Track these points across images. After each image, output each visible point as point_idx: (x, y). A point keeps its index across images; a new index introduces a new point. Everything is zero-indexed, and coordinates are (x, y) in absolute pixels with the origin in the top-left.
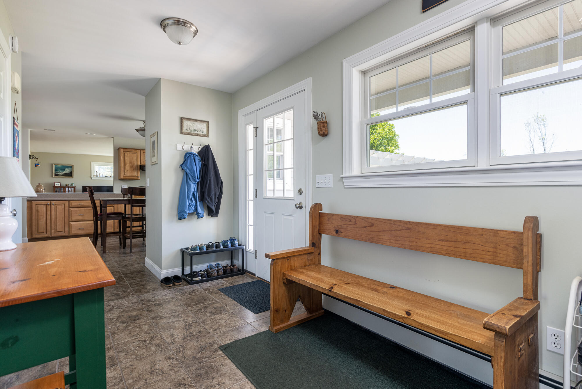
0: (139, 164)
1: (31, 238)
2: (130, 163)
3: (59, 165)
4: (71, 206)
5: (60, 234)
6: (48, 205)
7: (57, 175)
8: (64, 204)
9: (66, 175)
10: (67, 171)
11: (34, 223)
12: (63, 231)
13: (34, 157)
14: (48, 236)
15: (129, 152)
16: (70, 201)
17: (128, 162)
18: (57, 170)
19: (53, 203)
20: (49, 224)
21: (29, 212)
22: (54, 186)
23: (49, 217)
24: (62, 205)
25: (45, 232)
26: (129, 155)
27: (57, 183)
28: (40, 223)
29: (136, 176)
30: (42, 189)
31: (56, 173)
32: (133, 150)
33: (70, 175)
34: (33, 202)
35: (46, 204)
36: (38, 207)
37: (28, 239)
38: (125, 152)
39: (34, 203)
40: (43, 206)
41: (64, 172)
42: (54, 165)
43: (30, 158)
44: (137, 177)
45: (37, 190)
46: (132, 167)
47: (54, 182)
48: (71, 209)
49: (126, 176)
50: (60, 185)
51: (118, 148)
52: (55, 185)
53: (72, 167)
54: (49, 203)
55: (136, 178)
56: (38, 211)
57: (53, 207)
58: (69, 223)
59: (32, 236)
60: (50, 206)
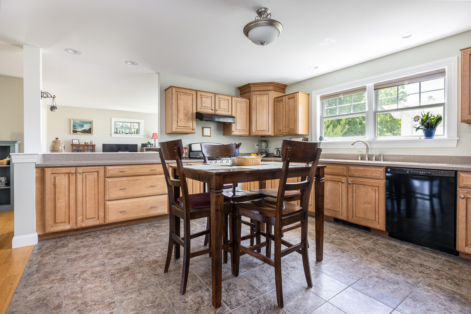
0: (195, 111)
1: (43, 233)
2: (185, 109)
3: (78, 121)
4: (108, 175)
5: (91, 223)
6: (72, 173)
7: (75, 132)
8: (98, 172)
9: (85, 132)
10: (86, 127)
11: (49, 206)
12: (96, 217)
13: (49, 96)
14: (71, 227)
15: (183, 94)
16: (106, 167)
17: (181, 108)
18: (75, 127)
19: (80, 170)
20: (73, 207)
21: (40, 188)
22: (72, 144)
23: (72, 195)
24: (94, 173)
25: (67, 221)
26: (182, 97)
27: (75, 141)
28: (58, 205)
29: (191, 128)
30: (60, 147)
31: (74, 130)
32: (188, 91)
33: (89, 131)
34: (46, 169)
35: (69, 173)
36: (55, 177)
37: (39, 236)
38: (178, 93)
39: (48, 171)
40: (63, 175)
41: (83, 129)
42: (72, 120)
43: (42, 96)
44: (193, 130)
45: (53, 148)
46: (186, 115)
47: (72, 140)
48: (108, 180)
49: (179, 127)
50: (78, 143)
51: (165, 89)
52: (74, 143)
53: (91, 123)
54: (73, 170)
55: (191, 131)
56: (55, 185)
57: (79, 177)
58: (105, 203)
59: (44, 230)
60: (75, 175)
